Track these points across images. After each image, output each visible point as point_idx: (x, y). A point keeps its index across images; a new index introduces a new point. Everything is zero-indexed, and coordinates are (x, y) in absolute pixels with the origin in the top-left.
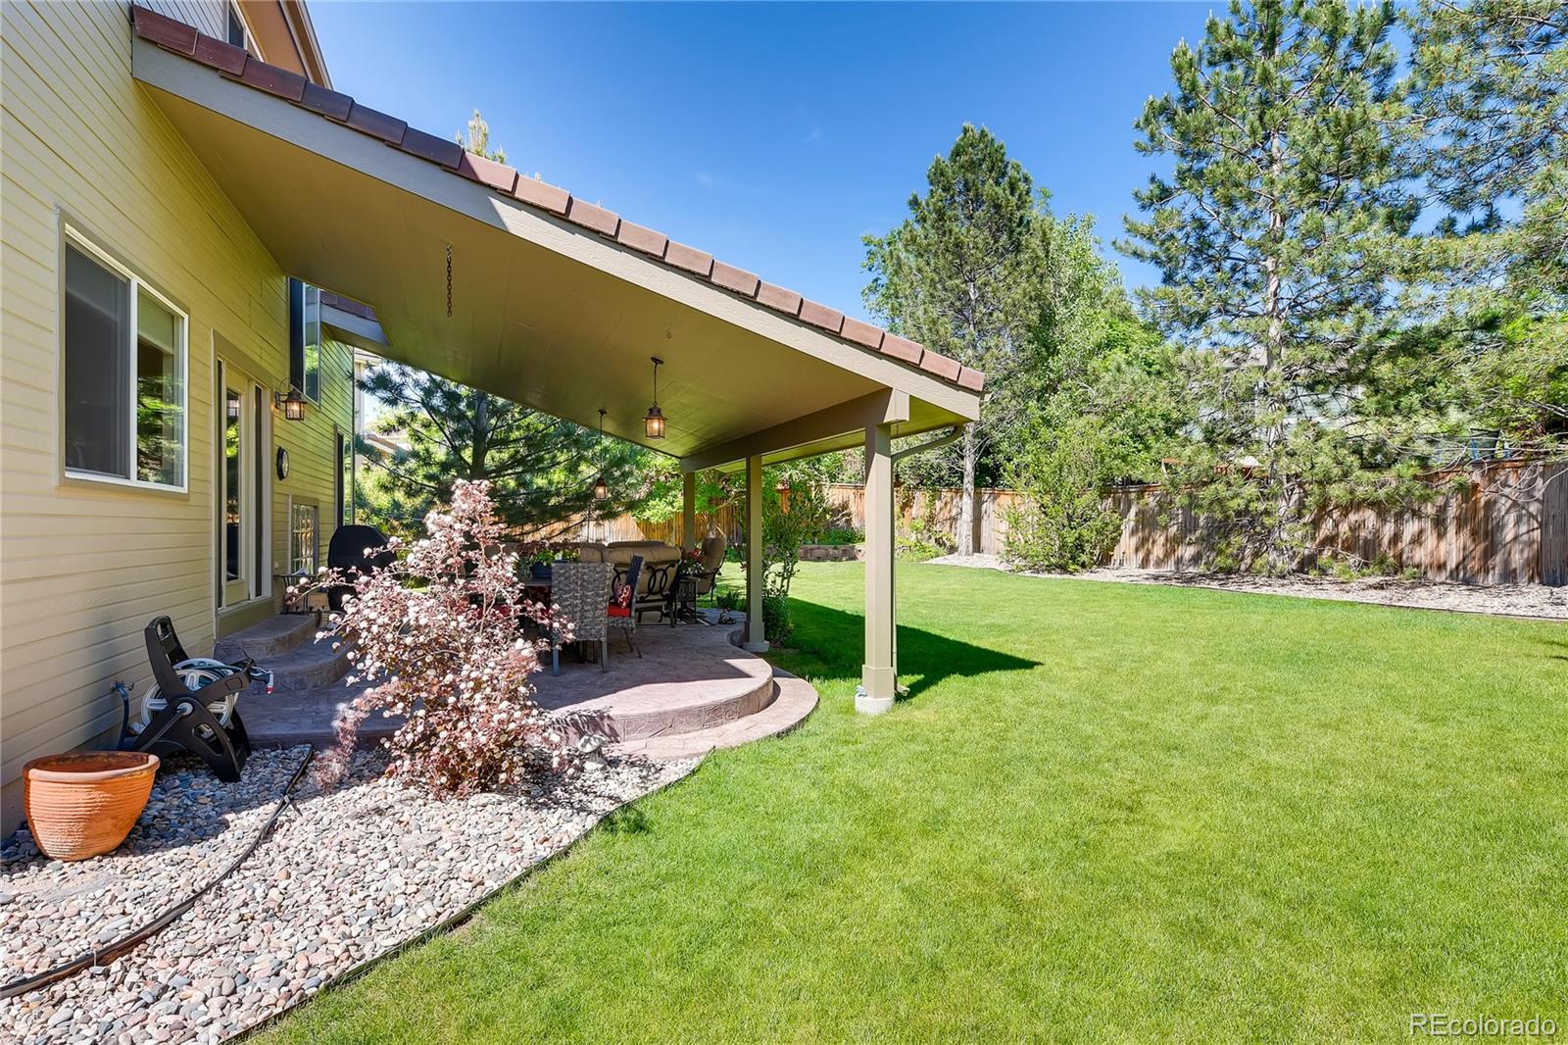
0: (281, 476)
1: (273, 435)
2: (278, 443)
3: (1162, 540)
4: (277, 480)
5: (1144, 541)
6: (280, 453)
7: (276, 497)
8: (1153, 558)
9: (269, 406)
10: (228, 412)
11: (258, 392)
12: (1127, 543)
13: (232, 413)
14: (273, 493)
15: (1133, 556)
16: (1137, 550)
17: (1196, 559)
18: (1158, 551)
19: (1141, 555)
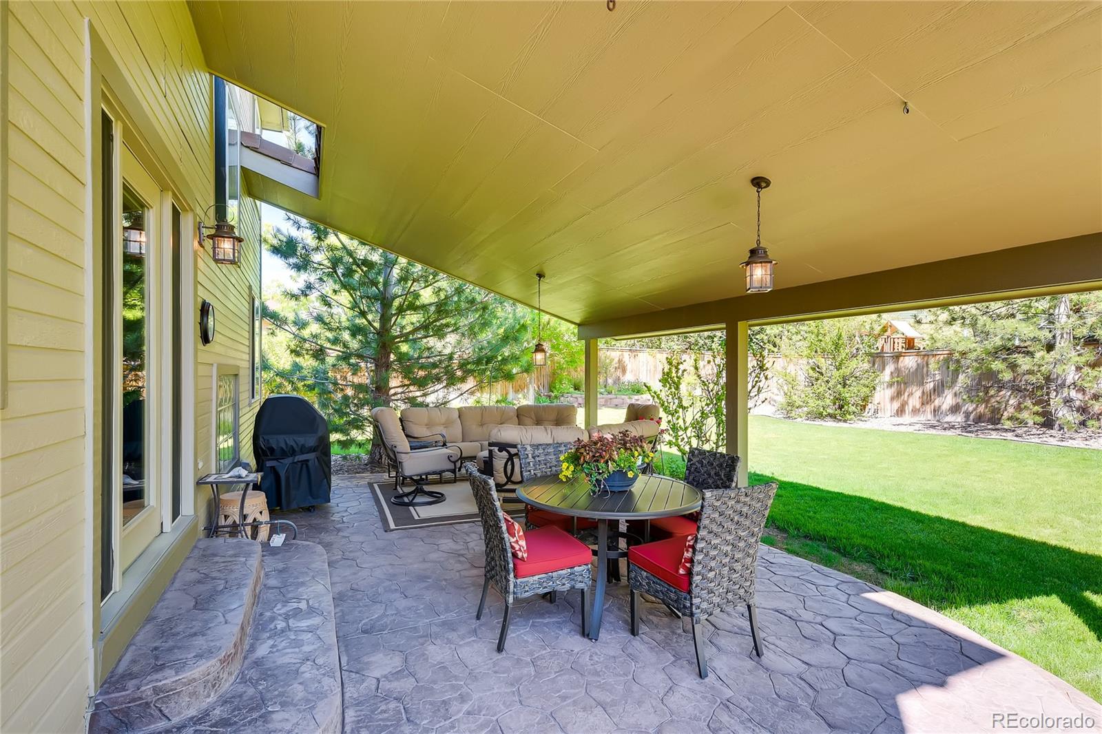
0: (205, 339)
1: (197, 282)
2: (203, 295)
3: (918, 394)
4: (200, 346)
5: (899, 394)
6: (205, 310)
7: (200, 367)
8: (908, 409)
9: (189, 242)
10: (125, 247)
11: (176, 215)
12: (883, 395)
13: (134, 249)
14: (196, 363)
15: (888, 406)
16: (892, 399)
17: (955, 409)
18: (914, 401)
19: (896, 405)
